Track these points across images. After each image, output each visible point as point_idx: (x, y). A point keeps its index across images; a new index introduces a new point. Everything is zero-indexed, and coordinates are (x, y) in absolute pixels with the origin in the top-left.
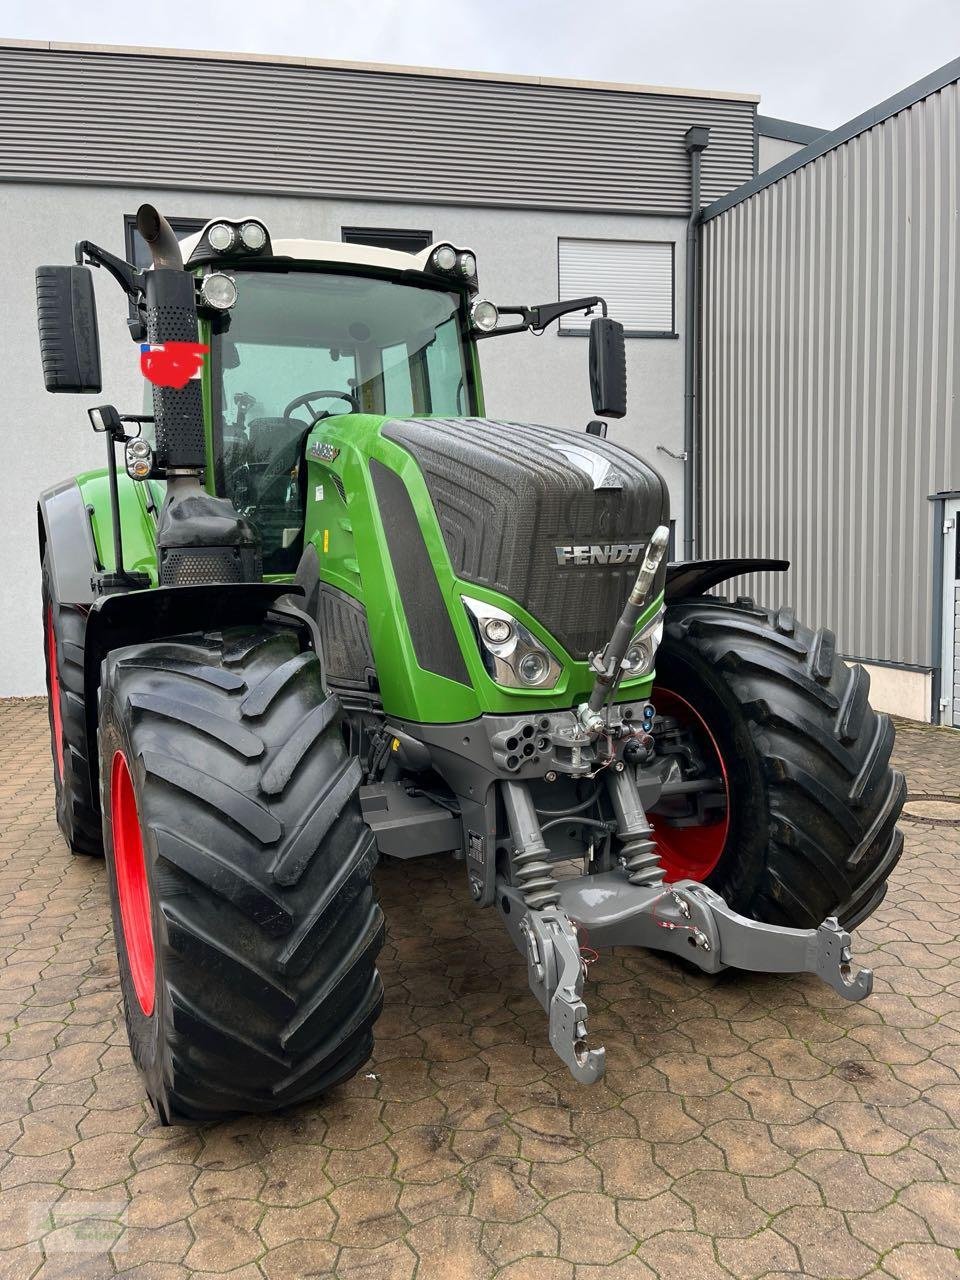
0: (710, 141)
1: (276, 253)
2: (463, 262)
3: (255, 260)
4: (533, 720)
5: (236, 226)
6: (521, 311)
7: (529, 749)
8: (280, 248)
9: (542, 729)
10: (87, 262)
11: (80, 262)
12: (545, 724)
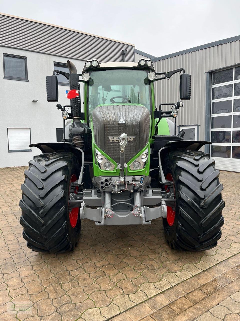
0: (127, 53)
1: (101, 67)
2: (147, 63)
3: (96, 69)
4: (108, 178)
5: (91, 62)
6: (164, 73)
7: (106, 185)
8: (101, 65)
9: (110, 180)
10: (56, 74)
11: (54, 74)
12: (110, 179)
